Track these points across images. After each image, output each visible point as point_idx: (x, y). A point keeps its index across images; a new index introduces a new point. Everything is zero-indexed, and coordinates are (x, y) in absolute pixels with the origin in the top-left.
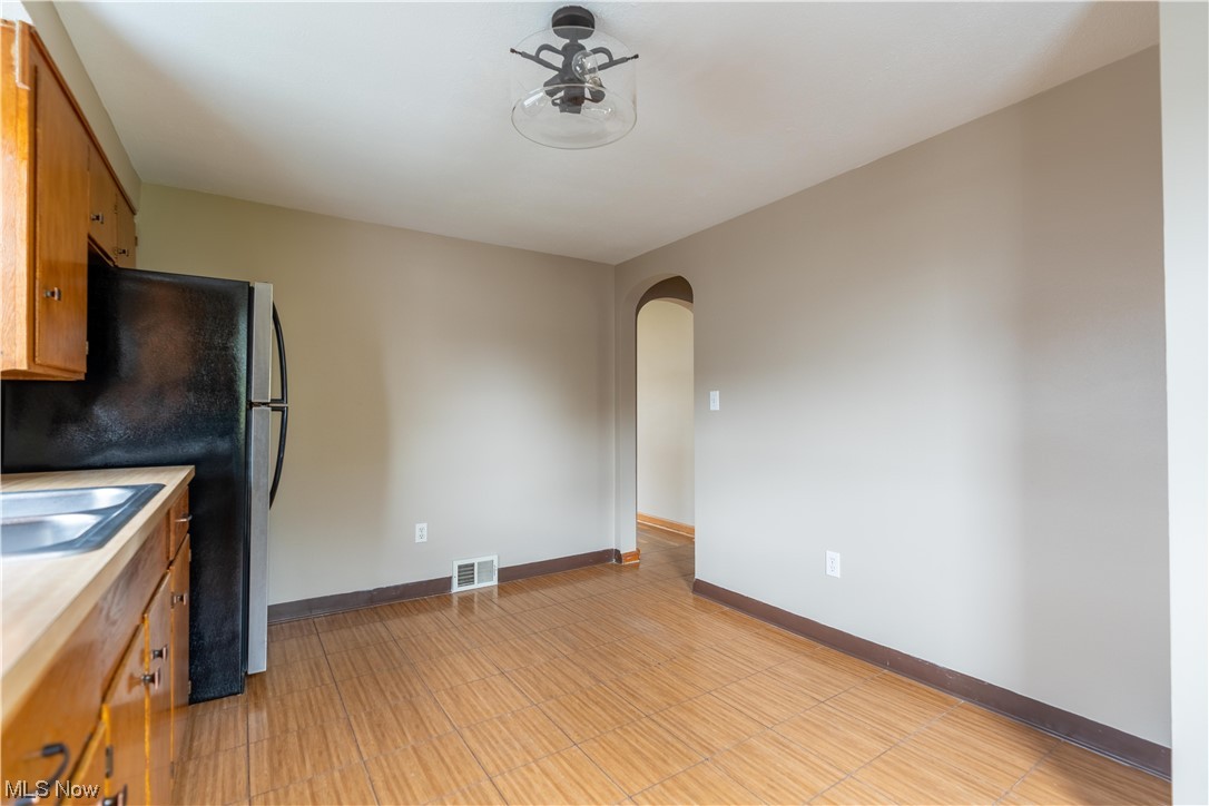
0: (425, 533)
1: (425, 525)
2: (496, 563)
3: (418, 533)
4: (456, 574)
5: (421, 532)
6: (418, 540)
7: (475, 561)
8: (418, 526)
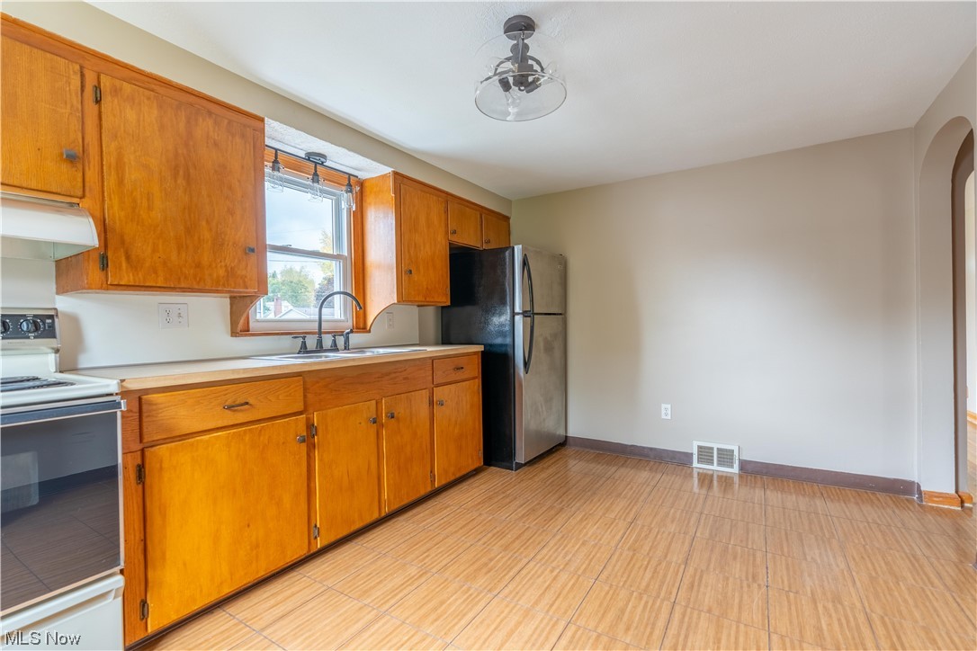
0: (669, 412)
1: (669, 406)
2: (736, 453)
3: (663, 412)
4: (695, 451)
5: (666, 411)
6: (664, 417)
7: (715, 446)
8: (663, 406)
